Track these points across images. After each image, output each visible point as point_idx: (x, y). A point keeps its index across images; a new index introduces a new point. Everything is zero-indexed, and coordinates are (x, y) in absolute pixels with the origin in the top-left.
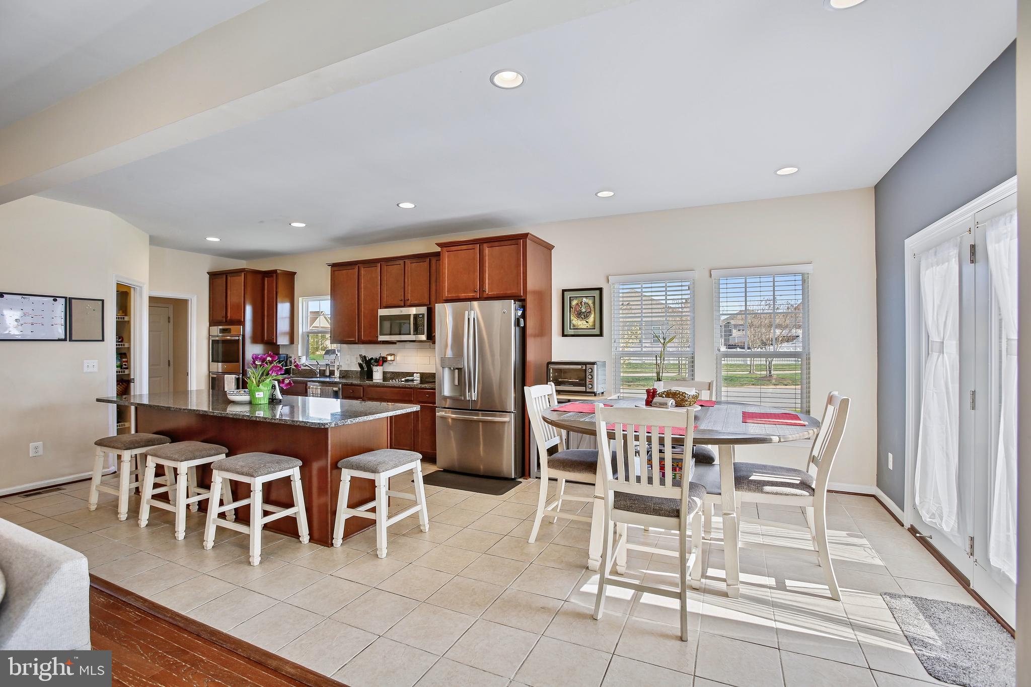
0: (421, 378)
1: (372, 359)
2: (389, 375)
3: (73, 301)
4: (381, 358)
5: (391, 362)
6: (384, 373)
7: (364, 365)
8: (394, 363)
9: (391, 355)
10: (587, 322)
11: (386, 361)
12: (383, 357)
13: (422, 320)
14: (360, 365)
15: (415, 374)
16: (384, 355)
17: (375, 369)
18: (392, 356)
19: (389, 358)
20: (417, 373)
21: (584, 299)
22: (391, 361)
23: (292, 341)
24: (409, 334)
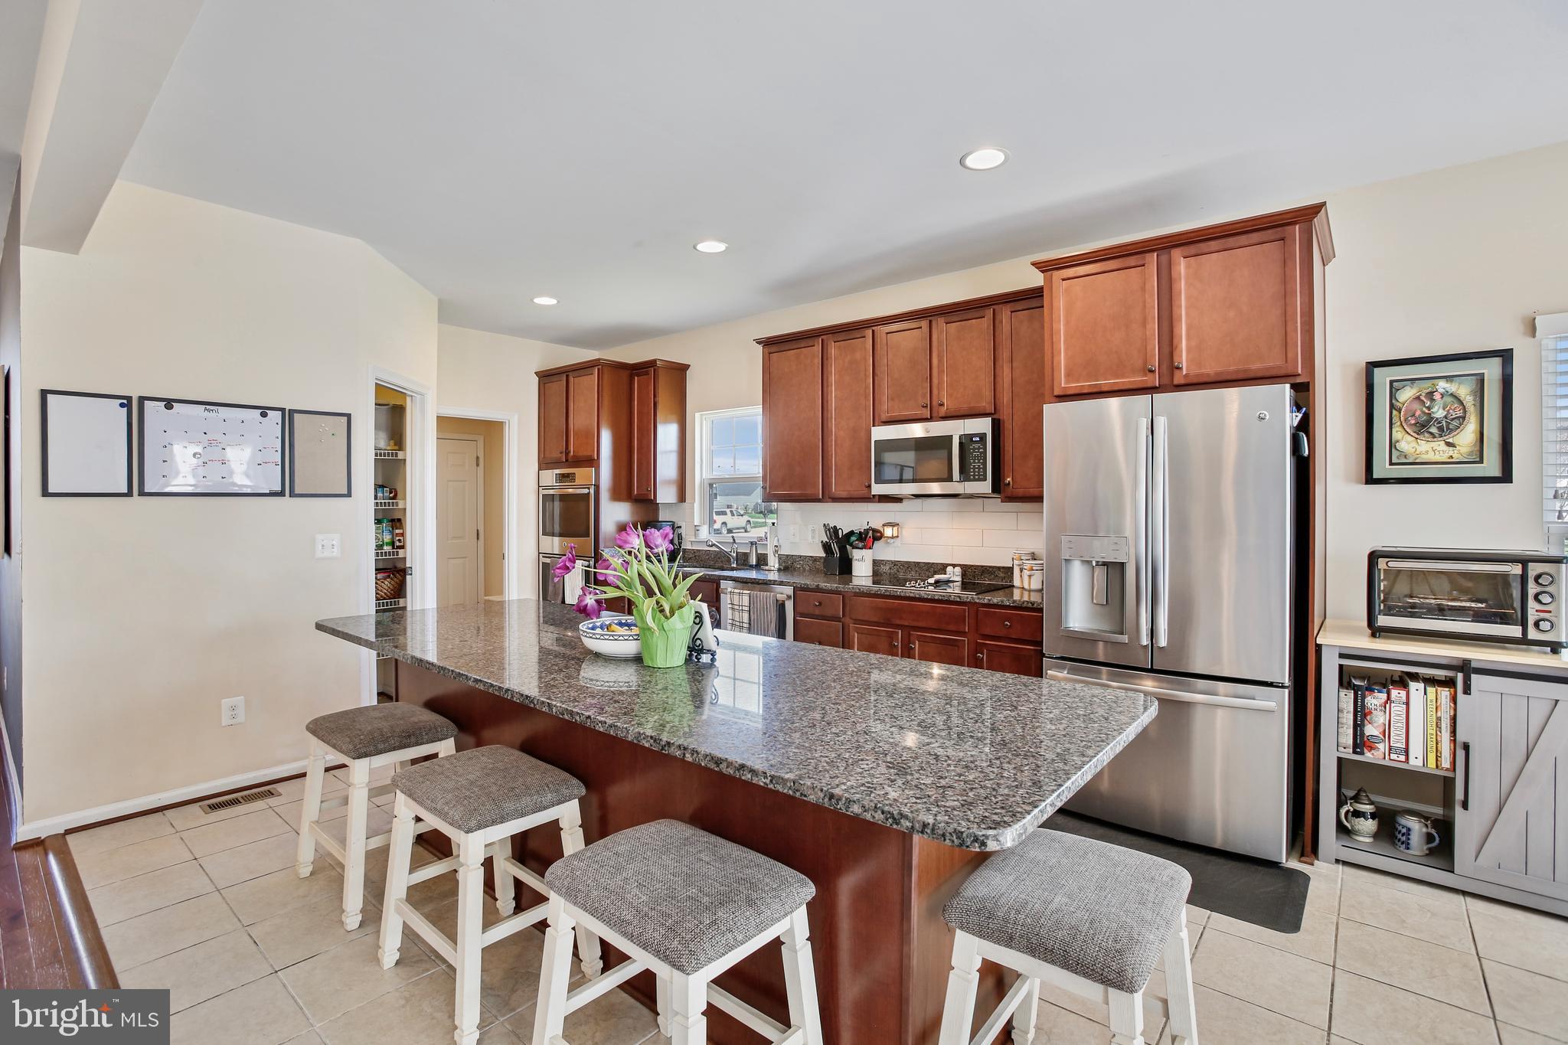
0: (964, 575)
1: (852, 533)
2: (885, 569)
3: (296, 416)
4: (871, 532)
5: (892, 541)
6: (876, 563)
7: (835, 547)
8: (898, 542)
9: (892, 525)
10: (1449, 444)
11: (879, 539)
12: (875, 531)
13: (979, 448)
14: (826, 547)
15: (949, 569)
16: (876, 524)
17: (856, 554)
18: (895, 528)
19: (888, 532)
20: (954, 566)
21: (1442, 385)
22: (893, 537)
23: (682, 497)
24: (950, 479)
